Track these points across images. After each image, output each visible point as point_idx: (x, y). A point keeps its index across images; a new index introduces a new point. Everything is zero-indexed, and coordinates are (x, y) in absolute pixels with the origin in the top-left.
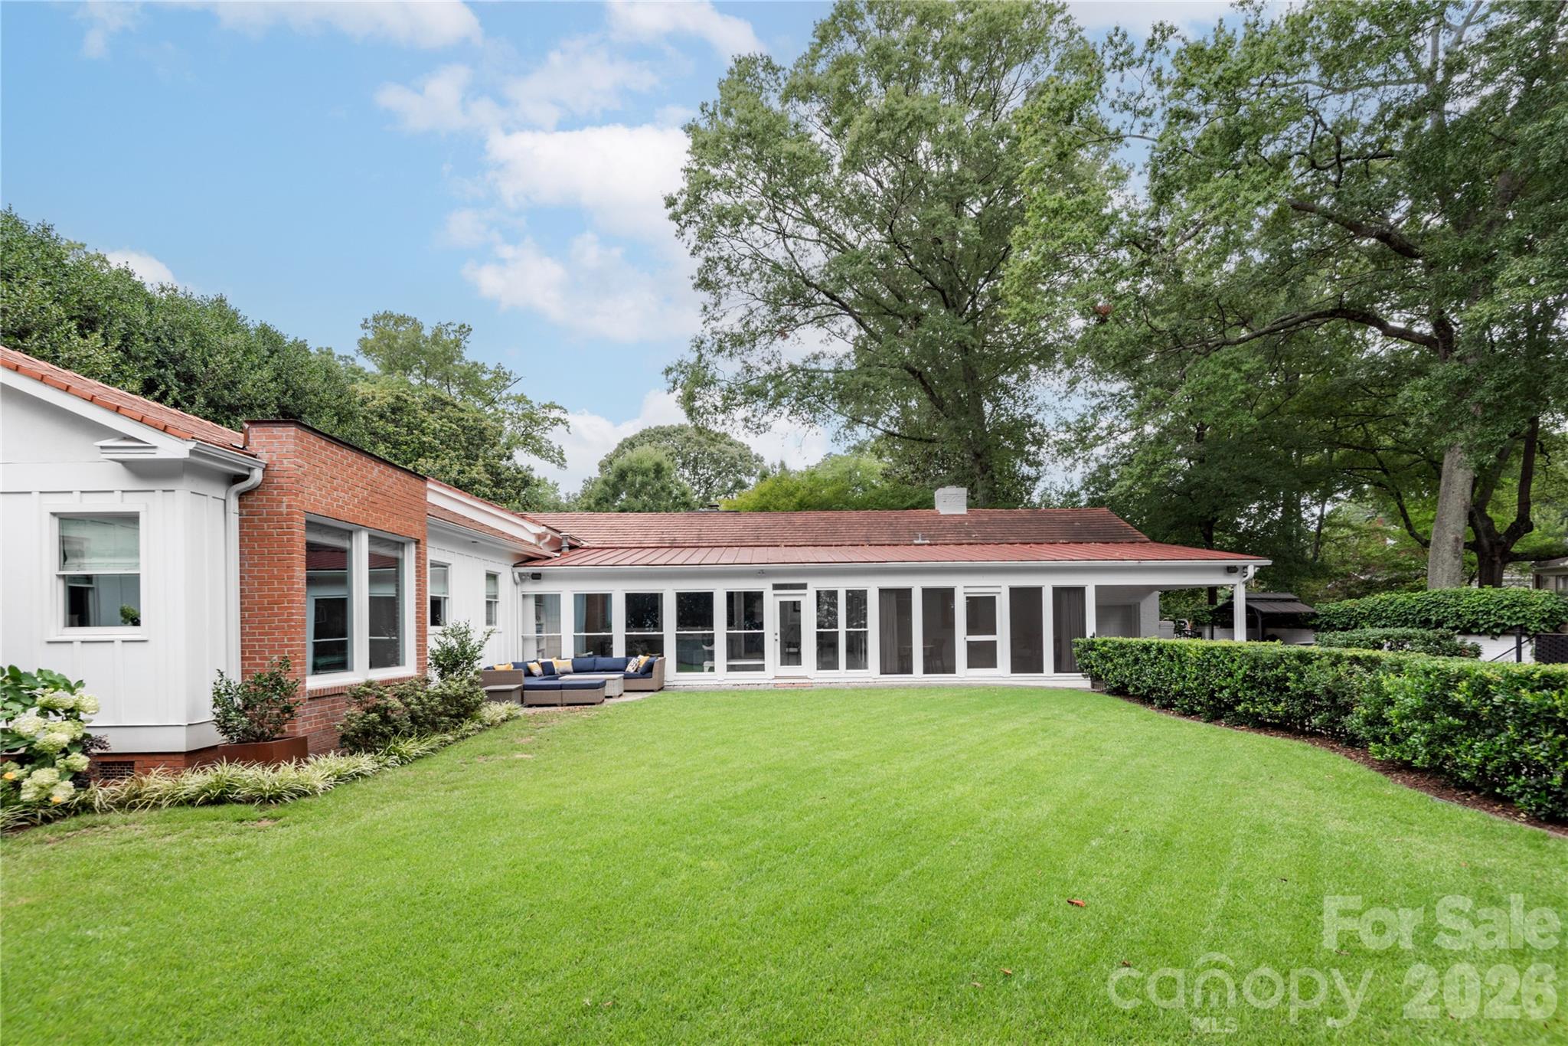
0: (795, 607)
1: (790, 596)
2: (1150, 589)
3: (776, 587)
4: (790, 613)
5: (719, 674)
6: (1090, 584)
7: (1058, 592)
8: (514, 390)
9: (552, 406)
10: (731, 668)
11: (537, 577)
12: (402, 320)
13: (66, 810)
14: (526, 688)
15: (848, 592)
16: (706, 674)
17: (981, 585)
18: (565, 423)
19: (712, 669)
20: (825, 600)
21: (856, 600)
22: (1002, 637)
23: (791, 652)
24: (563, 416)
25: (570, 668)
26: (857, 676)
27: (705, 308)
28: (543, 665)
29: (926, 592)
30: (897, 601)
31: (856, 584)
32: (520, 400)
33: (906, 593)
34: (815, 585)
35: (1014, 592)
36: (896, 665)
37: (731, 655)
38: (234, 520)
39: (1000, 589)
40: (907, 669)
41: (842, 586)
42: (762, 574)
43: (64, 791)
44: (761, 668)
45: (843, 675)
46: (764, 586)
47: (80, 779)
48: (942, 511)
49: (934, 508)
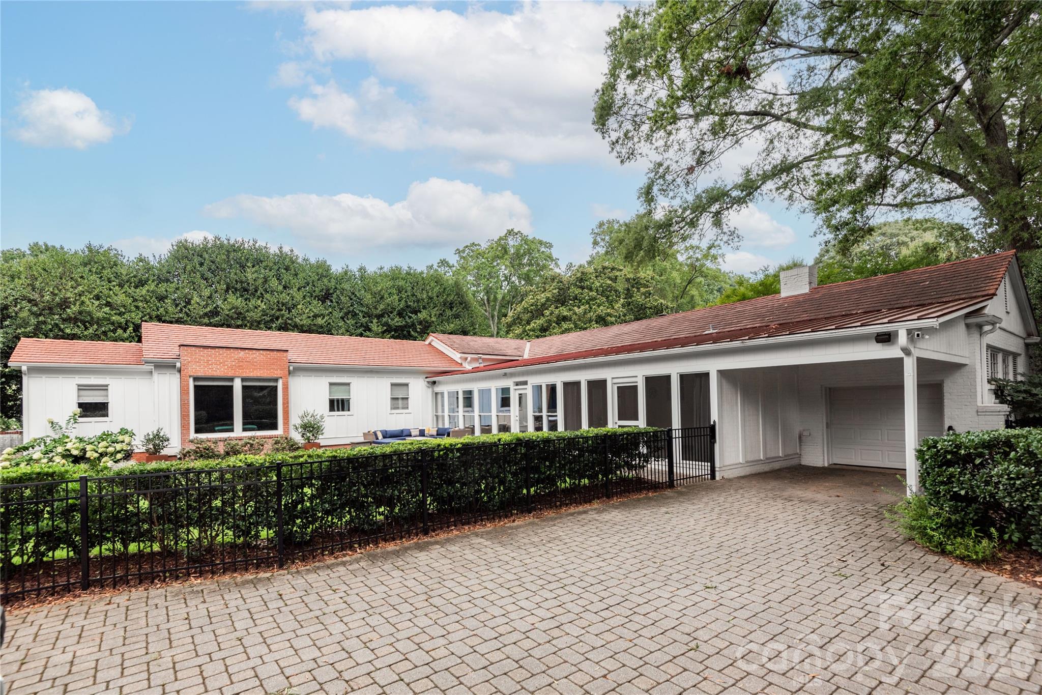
1: (522, 389)
3: (517, 384)
6: (712, 369)
11: (434, 383)
15: (547, 386)
17: (624, 376)
20: (537, 392)
22: (641, 422)
29: (589, 383)
31: (550, 379)
33: (577, 384)
34: (533, 380)
38: (178, 380)
39: (639, 379)
41: (543, 382)
42: (507, 376)
46: (510, 384)
48: (784, 294)
49: (780, 293)
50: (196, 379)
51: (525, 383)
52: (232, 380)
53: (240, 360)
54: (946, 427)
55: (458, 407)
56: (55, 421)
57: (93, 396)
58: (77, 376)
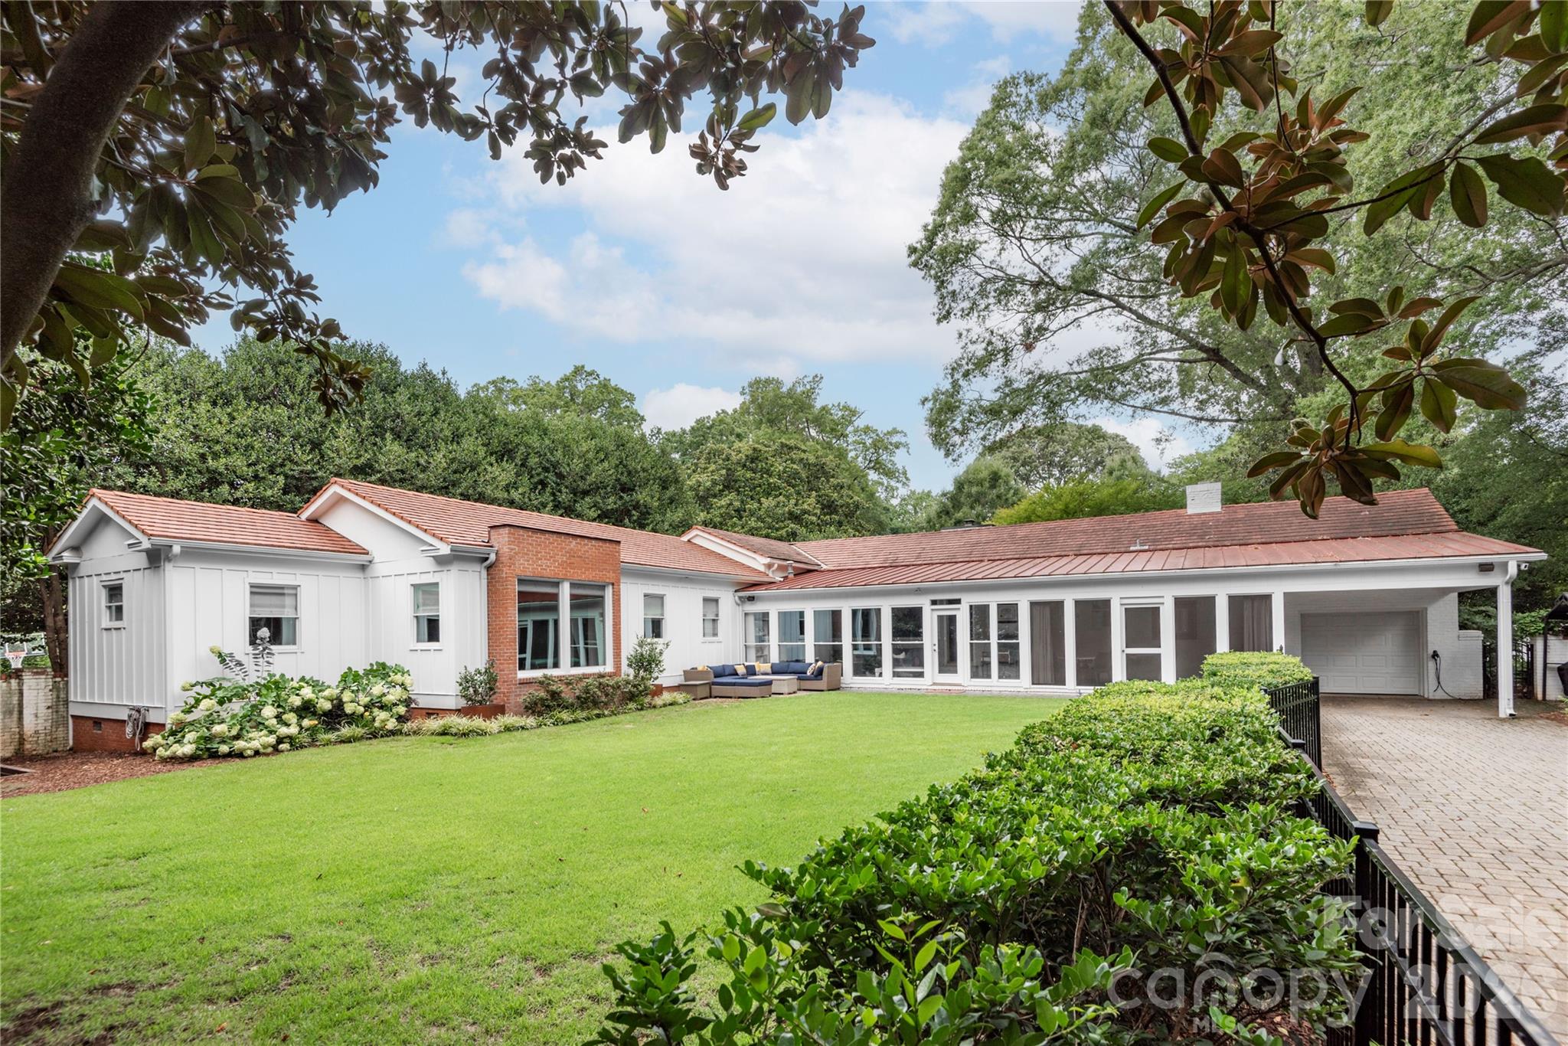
0: (952, 620)
1: (947, 610)
2: (1444, 592)
3: (934, 602)
4: (948, 626)
5: (886, 679)
6: (1278, 591)
7: (1235, 602)
8: (860, 423)
9: (895, 432)
10: (896, 674)
11: (751, 599)
12: (768, 381)
13: (393, 733)
14: (714, 684)
15: (999, 605)
16: (876, 679)
17: (1142, 597)
18: (906, 445)
19: (881, 675)
20: (979, 614)
21: (1008, 614)
22: (1167, 650)
23: (948, 661)
24: (903, 440)
25: (769, 670)
26: (1009, 685)
27: (960, 335)
28: (747, 667)
29: (1079, 604)
30: (1048, 615)
31: (1007, 598)
32: (867, 430)
33: (1057, 607)
34: (969, 600)
35: (1180, 603)
36: (1049, 677)
37: (896, 663)
38: (485, 582)
39: (1165, 600)
40: (1060, 680)
41: (993, 601)
42: (919, 592)
43: (392, 724)
44: (921, 675)
45: (995, 683)
46: (923, 602)
47: (401, 719)
48: (1190, 510)
49: (1184, 506)
50: (521, 581)
51: (958, 601)
52: (557, 584)
53: (572, 554)
54: (1431, 652)
55: (802, 632)
56: (226, 651)
57: (270, 606)
58: (251, 569)
